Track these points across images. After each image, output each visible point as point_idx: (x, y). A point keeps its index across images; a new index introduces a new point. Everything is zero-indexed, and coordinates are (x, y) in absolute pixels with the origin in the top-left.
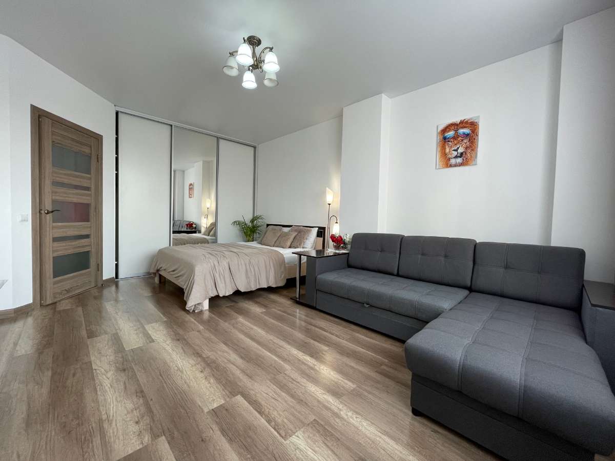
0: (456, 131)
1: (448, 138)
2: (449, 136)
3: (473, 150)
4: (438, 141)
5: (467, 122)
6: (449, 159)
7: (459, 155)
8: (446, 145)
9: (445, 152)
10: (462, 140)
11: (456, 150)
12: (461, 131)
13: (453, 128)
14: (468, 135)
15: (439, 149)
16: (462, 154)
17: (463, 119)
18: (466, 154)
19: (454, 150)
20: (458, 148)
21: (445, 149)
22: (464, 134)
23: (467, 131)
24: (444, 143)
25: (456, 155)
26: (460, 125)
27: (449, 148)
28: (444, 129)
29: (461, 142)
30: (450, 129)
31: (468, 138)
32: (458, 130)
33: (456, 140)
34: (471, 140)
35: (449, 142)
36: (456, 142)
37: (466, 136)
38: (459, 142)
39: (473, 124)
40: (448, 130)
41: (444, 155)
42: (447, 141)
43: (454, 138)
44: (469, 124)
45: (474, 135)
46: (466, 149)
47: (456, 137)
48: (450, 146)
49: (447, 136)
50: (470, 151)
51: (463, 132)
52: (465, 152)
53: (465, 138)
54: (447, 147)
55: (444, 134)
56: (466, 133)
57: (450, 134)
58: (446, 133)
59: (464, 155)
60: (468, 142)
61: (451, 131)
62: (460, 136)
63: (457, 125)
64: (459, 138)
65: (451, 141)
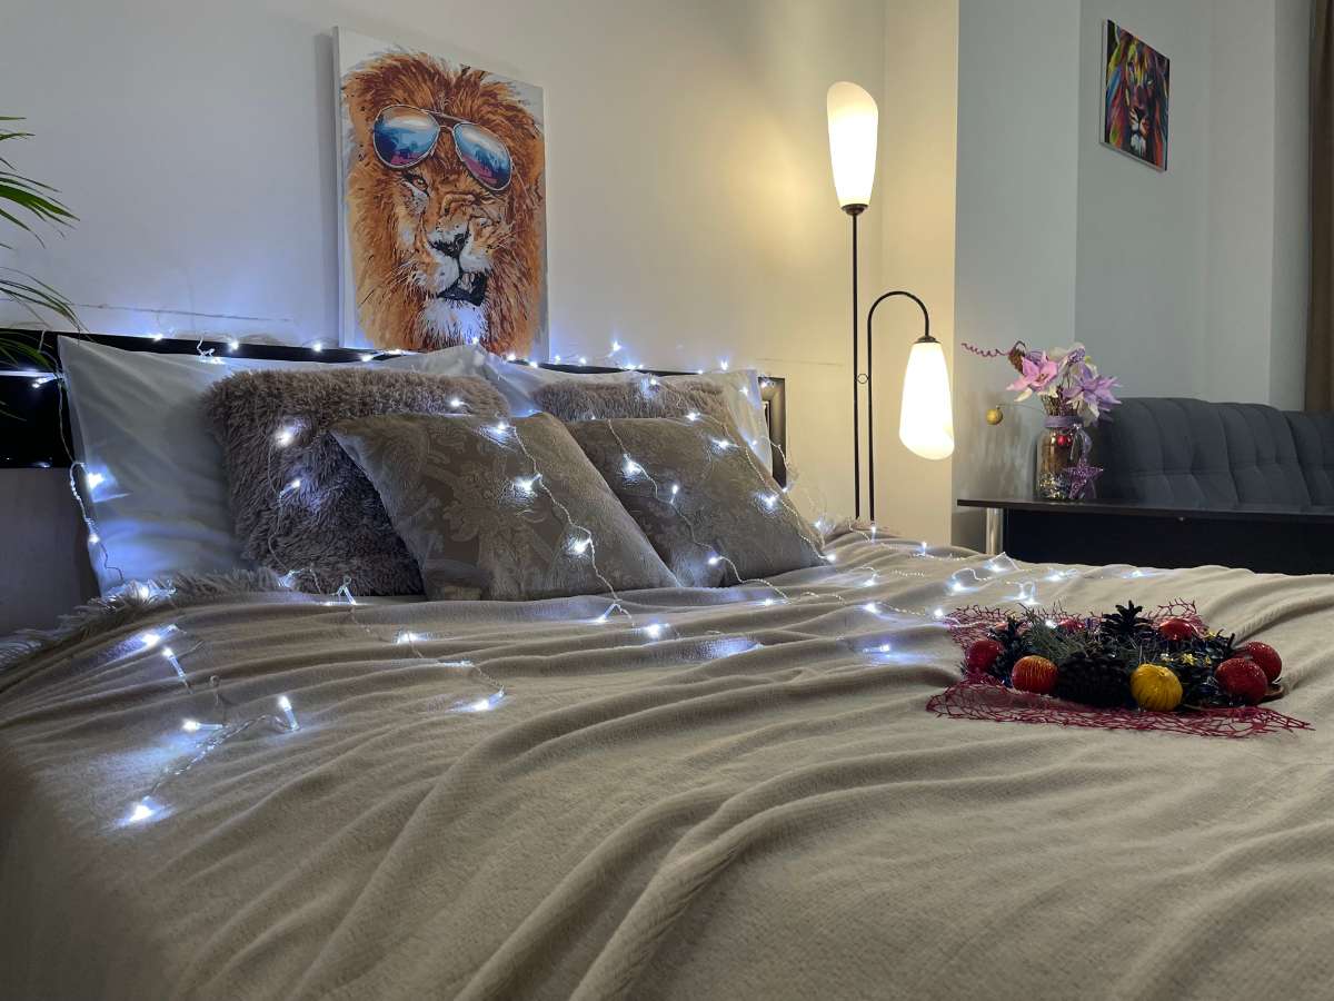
0: (446, 124)
1: (405, 153)
2: (405, 141)
3: (526, 275)
4: (346, 149)
5: (490, 94)
6: (419, 296)
7: (465, 285)
8: (395, 188)
9: (391, 238)
10: (478, 199)
11: (452, 249)
12: (472, 138)
13: (424, 93)
14: (500, 176)
15: (352, 210)
16: (480, 280)
17: (475, 65)
18: (499, 289)
19: (441, 246)
20: (461, 240)
21: (391, 219)
22: (485, 162)
23: (494, 148)
24: (383, 178)
25: (455, 284)
26: (462, 95)
27: (414, 226)
28: (376, 76)
29: (474, 206)
30: (411, 93)
31: (502, 193)
32: (452, 123)
33: (445, 181)
34: (518, 217)
35: (410, 178)
36: (449, 197)
37: (494, 181)
38: (463, 203)
39: (521, 125)
40: (400, 94)
41: (387, 259)
42: (396, 170)
43: (434, 161)
44: (502, 115)
45: (525, 188)
46: (495, 258)
47: (445, 163)
48: (419, 211)
49: (395, 131)
50: (514, 279)
51: (477, 145)
52: (497, 279)
53: (487, 190)
54: (401, 211)
55: (381, 116)
56: (493, 158)
57: (415, 127)
58: (387, 112)
59: (491, 294)
60: (504, 222)
61: (417, 113)
62: (463, 164)
63: (445, 83)
64: (463, 177)
65: (422, 178)
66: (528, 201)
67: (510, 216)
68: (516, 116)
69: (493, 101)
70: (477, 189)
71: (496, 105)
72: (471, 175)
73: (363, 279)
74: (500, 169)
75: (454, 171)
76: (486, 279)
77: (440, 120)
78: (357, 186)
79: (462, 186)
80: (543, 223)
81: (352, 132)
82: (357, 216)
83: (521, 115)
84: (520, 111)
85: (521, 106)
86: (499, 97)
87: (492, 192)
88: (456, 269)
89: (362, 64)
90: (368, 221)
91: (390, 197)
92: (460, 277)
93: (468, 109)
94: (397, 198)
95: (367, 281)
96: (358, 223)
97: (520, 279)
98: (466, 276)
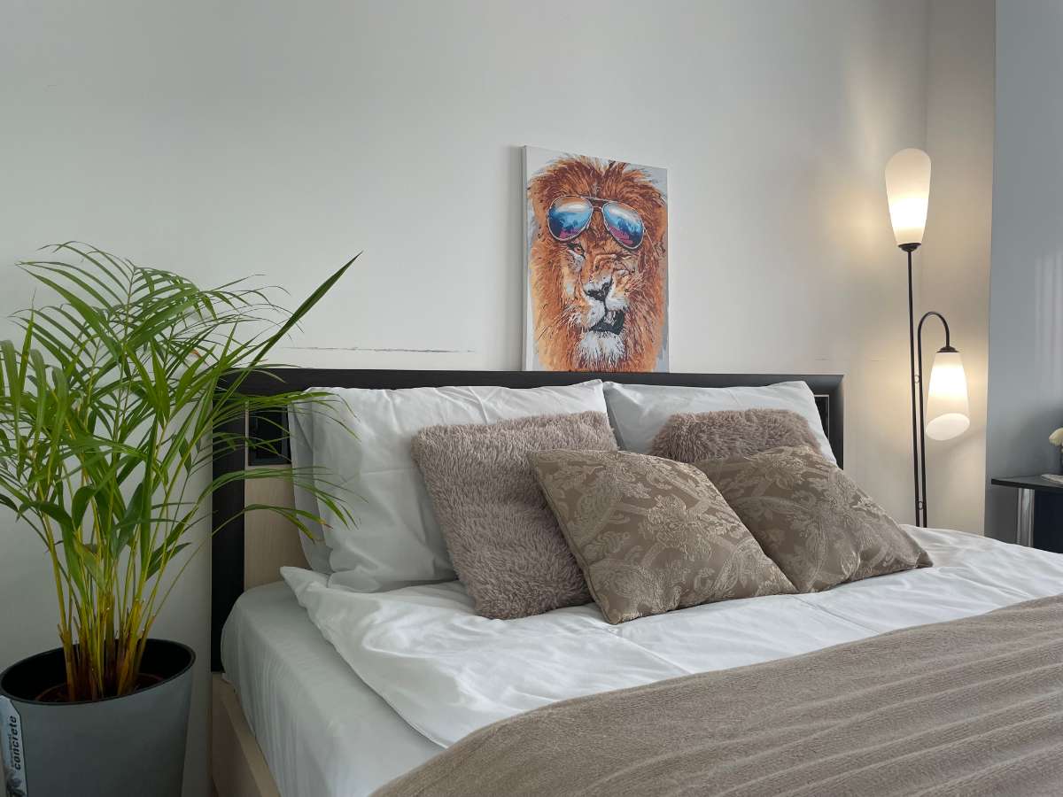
0: (597, 205)
1: (569, 230)
2: (569, 220)
3: (653, 309)
4: (530, 231)
5: (629, 178)
6: (577, 331)
7: (610, 320)
8: (562, 256)
9: (559, 290)
10: (620, 256)
11: (599, 295)
12: (617, 213)
13: (583, 185)
14: (636, 238)
15: (533, 273)
16: (620, 316)
17: (619, 160)
18: (633, 321)
19: (593, 294)
20: (607, 287)
21: (559, 277)
22: (624, 228)
23: (632, 218)
24: (554, 248)
25: (602, 320)
26: (609, 182)
27: (574, 280)
28: (551, 177)
29: (616, 262)
30: (573, 186)
31: (636, 250)
32: (602, 203)
33: (596, 246)
34: (647, 267)
35: (572, 247)
36: (599, 257)
37: (631, 242)
38: (608, 261)
39: (650, 199)
40: (567, 187)
41: (556, 306)
42: (564, 242)
43: (589, 233)
44: (637, 193)
45: (653, 245)
46: (631, 298)
47: (597, 233)
48: (578, 270)
49: (563, 214)
50: (644, 312)
51: (619, 218)
52: (631, 313)
53: (626, 249)
54: (565, 270)
55: (553, 206)
56: (630, 225)
57: (576, 210)
58: (557, 201)
59: (627, 325)
60: (637, 272)
61: (578, 199)
62: (609, 233)
63: (597, 176)
64: (609, 241)
65: (581, 246)
66: (655, 254)
67: (642, 266)
68: (648, 193)
69: (631, 183)
70: (618, 249)
71: (633, 186)
72: (614, 239)
73: (539, 322)
74: (635, 232)
75: (602, 239)
76: (625, 314)
77: (592, 202)
78: (536, 257)
79: (608, 248)
80: (666, 270)
81: (534, 218)
82: (535, 278)
83: (651, 191)
84: (651, 188)
85: (651, 184)
86: (635, 181)
87: (629, 250)
88: (604, 310)
89: (541, 171)
90: (543, 280)
91: (559, 261)
92: (606, 315)
93: (613, 192)
94: (564, 263)
95: (542, 323)
96: (537, 283)
97: (648, 312)
98: (610, 314)
